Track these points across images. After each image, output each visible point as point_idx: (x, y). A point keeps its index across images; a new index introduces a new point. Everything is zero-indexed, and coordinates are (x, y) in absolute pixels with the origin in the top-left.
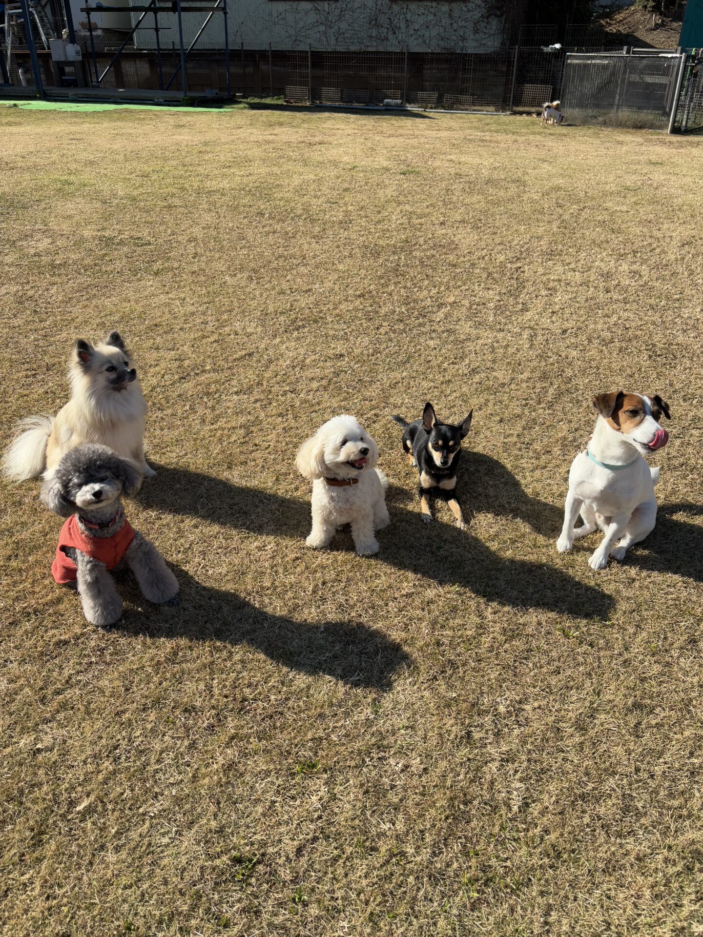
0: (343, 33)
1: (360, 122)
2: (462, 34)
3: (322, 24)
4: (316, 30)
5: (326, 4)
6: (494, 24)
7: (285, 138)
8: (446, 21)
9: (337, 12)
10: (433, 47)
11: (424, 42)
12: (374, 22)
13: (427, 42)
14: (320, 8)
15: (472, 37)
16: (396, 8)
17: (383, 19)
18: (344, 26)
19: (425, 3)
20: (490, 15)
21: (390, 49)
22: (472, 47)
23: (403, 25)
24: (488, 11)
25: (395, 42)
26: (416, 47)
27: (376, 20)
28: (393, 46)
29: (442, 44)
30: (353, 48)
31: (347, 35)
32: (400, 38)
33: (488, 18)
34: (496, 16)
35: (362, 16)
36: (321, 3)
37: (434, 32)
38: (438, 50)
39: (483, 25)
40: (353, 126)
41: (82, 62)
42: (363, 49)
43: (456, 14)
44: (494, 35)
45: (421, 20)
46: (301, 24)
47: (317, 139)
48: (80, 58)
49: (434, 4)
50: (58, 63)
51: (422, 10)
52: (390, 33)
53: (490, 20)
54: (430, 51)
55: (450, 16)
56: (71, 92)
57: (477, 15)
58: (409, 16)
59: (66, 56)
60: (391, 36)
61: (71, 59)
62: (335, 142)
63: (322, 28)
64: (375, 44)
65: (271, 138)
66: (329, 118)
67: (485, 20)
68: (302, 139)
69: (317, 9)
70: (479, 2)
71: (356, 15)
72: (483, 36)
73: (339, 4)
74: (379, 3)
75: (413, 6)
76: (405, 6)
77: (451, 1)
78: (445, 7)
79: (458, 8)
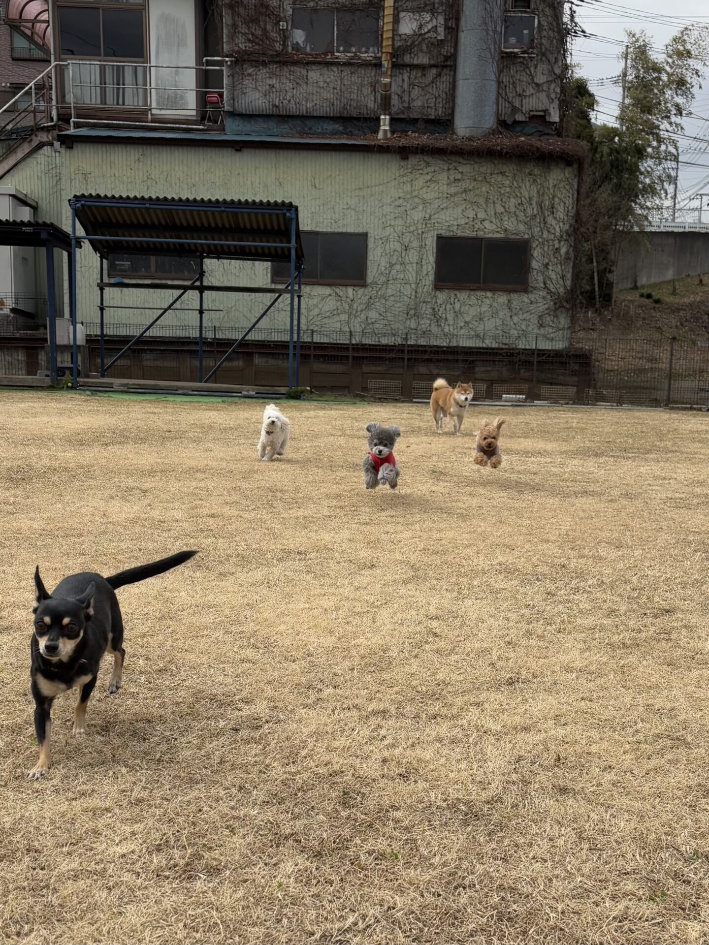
0: (373, 323)
2: (524, 327)
3: (345, 312)
4: (336, 318)
5: (350, 290)
6: (563, 318)
8: (503, 313)
9: (365, 299)
10: (489, 343)
12: (413, 312)
13: (481, 336)
14: (341, 294)
15: (537, 332)
16: (442, 296)
17: (426, 310)
18: (373, 315)
19: (479, 293)
20: (558, 308)
21: (434, 343)
23: (450, 316)
24: (555, 304)
27: (416, 309)
30: (385, 341)
31: (377, 326)
32: (446, 330)
33: (555, 311)
35: (398, 305)
36: (344, 288)
37: (490, 324)
38: (494, 345)
39: (549, 318)
42: (399, 341)
43: (515, 304)
44: (563, 329)
45: (473, 312)
46: (316, 312)
49: (489, 294)
51: (474, 301)
52: (434, 324)
53: (559, 313)
54: (485, 345)
55: (509, 308)
57: (542, 307)
58: (457, 306)
60: (434, 329)
63: (344, 317)
64: (414, 336)
67: (553, 313)
69: (336, 293)
70: (543, 293)
71: (389, 303)
72: (551, 330)
73: (368, 290)
74: (420, 290)
75: (463, 295)
76: (453, 296)
77: (510, 291)
78: (502, 298)
79: (519, 300)
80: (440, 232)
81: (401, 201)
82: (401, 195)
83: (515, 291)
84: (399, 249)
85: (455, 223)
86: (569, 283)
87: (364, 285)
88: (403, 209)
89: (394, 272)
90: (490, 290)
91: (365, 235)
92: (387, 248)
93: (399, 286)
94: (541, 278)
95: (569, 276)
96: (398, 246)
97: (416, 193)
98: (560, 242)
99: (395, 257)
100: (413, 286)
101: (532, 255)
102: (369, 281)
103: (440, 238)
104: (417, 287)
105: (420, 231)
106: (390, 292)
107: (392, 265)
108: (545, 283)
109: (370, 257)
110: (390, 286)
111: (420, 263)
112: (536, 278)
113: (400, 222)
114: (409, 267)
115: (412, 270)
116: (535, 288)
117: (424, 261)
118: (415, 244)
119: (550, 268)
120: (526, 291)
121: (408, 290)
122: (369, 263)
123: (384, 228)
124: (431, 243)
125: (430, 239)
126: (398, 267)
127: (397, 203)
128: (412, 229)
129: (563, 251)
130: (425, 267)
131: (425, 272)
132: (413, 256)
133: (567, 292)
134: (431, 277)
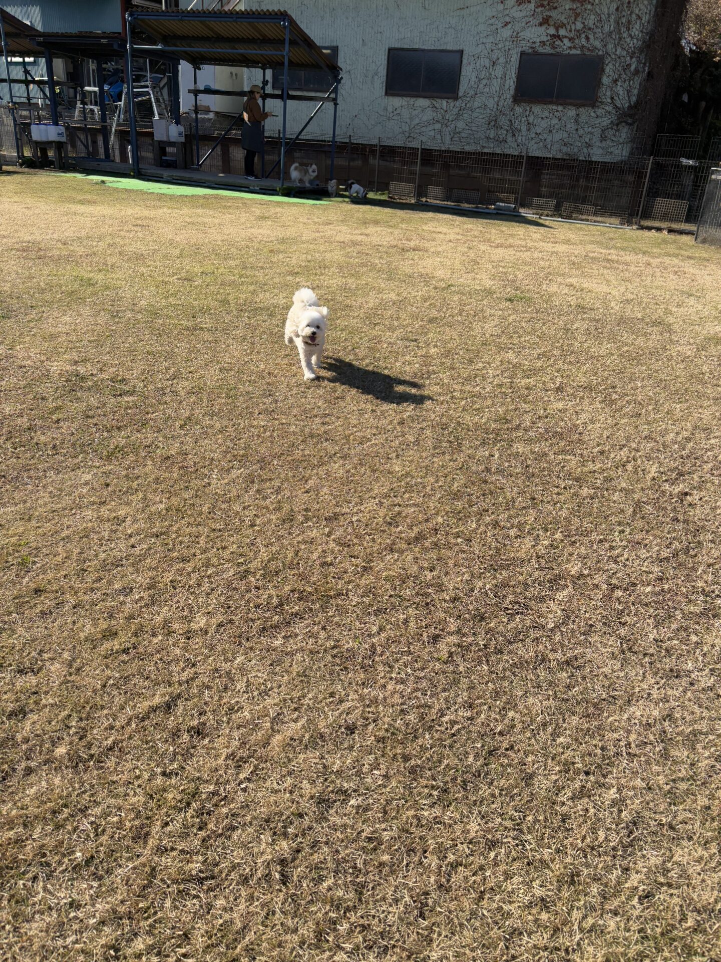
0: (460, 133)
2: (587, 140)
3: (438, 122)
4: (431, 127)
5: (444, 102)
6: (625, 132)
8: (571, 126)
9: (456, 110)
10: (554, 152)
11: (545, 146)
12: (494, 123)
13: (549, 146)
14: (437, 106)
15: (598, 144)
16: (518, 110)
17: (503, 121)
18: (461, 125)
19: (550, 107)
20: (621, 122)
21: (507, 152)
22: (597, 155)
23: (524, 128)
24: (618, 119)
25: (514, 145)
26: (536, 151)
27: (496, 121)
28: (511, 149)
29: (565, 149)
30: (468, 148)
31: (463, 135)
32: (519, 141)
33: (617, 125)
34: (627, 123)
35: (481, 117)
36: (439, 101)
37: (558, 136)
38: (559, 156)
39: (611, 132)
41: (184, 145)
42: (479, 149)
43: (583, 119)
44: (623, 143)
45: (544, 124)
46: (417, 121)
48: (183, 140)
49: (560, 108)
50: (160, 142)
51: (546, 114)
52: (510, 135)
53: (620, 127)
54: (551, 156)
55: (576, 121)
56: (166, 173)
57: (606, 121)
58: (531, 119)
59: (168, 136)
60: (509, 139)
61: (172, 140)
63: (438, 126)
64: (492, 145)
67: (615, 127)
69: (434, 106)
70: (609, 108)
71: (475, 115)
72: (611, 144)
73: (458, 103)
74: (501, 104)
75: (537, 109)
76: (528, 109)
77: (578, 106)
78: (572, 112)
79: (586, 113)
80: (524, 48)
81: (493, 20)
82: (494, 14)
83: (584, 106)
84: (488, 65)
85: (538, 40)
86: (634, 99)
87: (456, 98)
88: (495, 27)
89: (481, 86)
90: (561, 105)
91: (461, 52)
92: (478, 64)
93: (484, 99)
94: (609, 93)
95: (636, 92)
96: (487, 63)
97: (507, 12)
98: (631, 58)
99: (484, 73)
100: (496, 99)
101: (603, 70)
102: (460, 94)
103: (523, 54)
104: (499, 101)
105: (507, 48)
106: (476, 104)
107: (480, 80)
108: (612, 98)
109: (463, 73)
110: (477, 99)
111: (503, 78)
112: (605, 94)
113: (491, 39)
114: (495, 82)
115: (496, 84)
116: (602, 103)
117: (507, 77)
118: (502, 60)
119: (619, 84)
120: (593, 106)
121: (491, 103)
122: (462, 78)
123: (478, 45)
124: (515, 59)
125: (514, 56)
126: (484, 82)
127: (490, 22)
128: (500, 46)
129: (633, 68)
130: (507, 82)
131: (507, 87)
132: (499, 70)
133: (630, 107)
134: (512, 92)
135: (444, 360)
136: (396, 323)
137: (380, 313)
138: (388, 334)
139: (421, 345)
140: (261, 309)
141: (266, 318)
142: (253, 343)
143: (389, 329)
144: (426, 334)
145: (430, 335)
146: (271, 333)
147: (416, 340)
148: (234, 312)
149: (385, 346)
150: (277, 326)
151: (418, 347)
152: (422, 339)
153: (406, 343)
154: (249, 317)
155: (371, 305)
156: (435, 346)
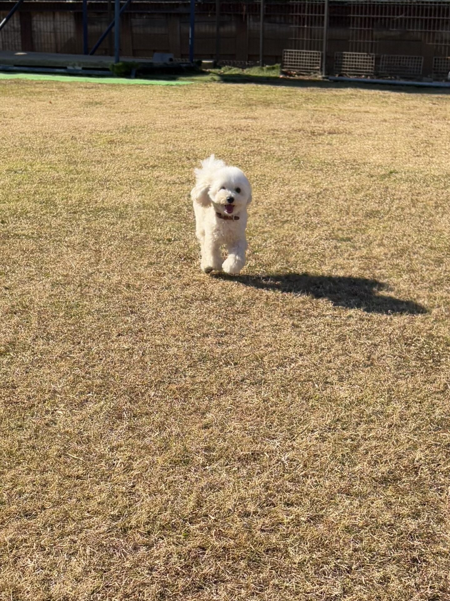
1: (406, 104)
7: (268, 124)
40: (394, 108)
47: (327, 126)
62: (360, 131)
65: (243, 123)
66: (351, 97)
68: (300, 126)
135: (396, 261)
136: (315, 220)
137: (288, 207)
138: (304, 233)
139: (358, 244)
140: (106, 210)
141: (114, 220)
142: (98, 251)
143: (306, 227)
144: (364, 231)
145: (371, 232)
146: (124, 238)
147: (349, 239)
148: (65, 215)
149: (302, 247)
150: (133, 229)
151: (354, 247)
152: (359, 238)
153: (333, 243)
154: (88, 221)
155: (273, 199)
156: (381, 245)
